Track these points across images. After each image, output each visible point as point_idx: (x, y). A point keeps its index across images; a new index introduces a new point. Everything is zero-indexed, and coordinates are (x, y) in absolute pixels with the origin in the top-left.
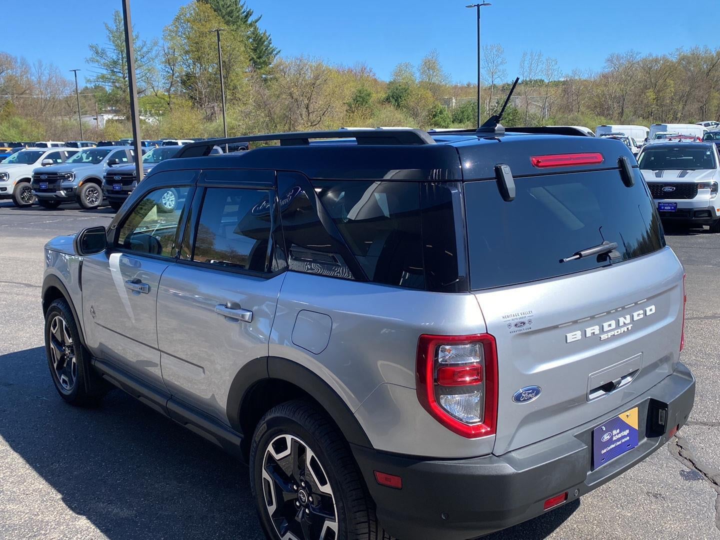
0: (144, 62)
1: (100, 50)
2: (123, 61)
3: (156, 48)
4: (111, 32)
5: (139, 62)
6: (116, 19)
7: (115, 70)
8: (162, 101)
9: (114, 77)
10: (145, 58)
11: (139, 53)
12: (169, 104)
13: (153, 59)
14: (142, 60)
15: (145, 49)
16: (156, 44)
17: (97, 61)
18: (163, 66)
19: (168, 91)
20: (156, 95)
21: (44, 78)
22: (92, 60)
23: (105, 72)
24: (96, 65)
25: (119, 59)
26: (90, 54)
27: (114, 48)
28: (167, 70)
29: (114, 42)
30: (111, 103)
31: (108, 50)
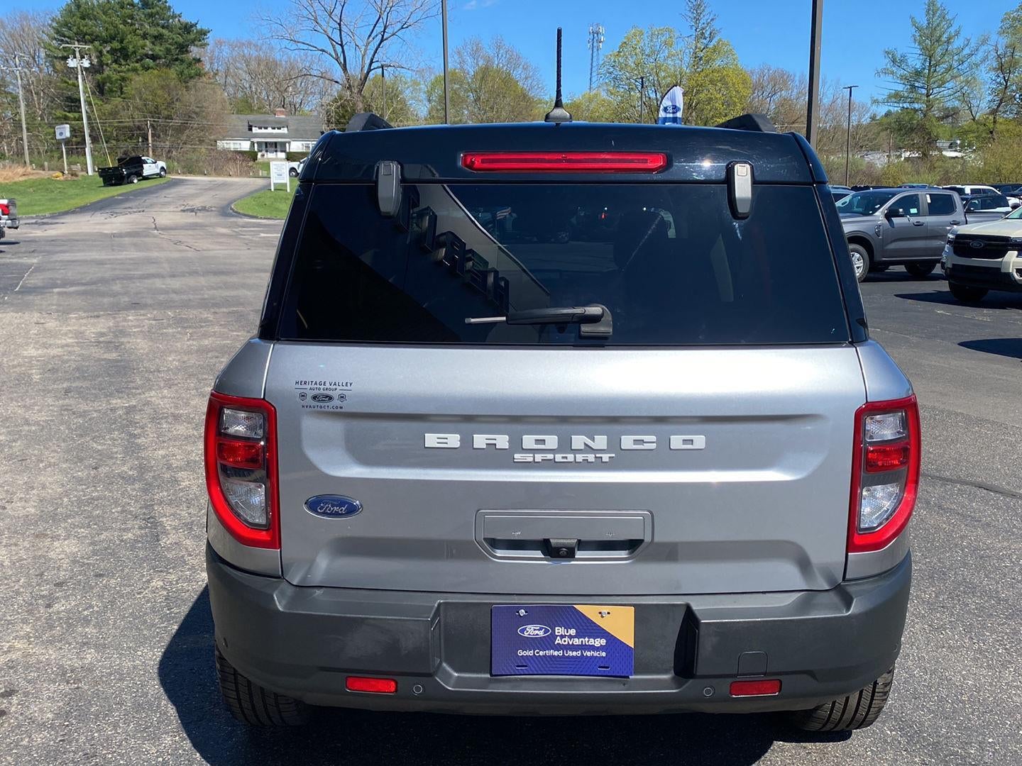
0: (962, 70)
1: (898, 57)
2: (929, 70)
3: (985, 48)
4: (919, 29)
5: (955, 71)
6: (929, 10)
7: (916, 85)
8: (982, 128)
9: (911, 95)
10: (966, 65)
11: (956, 57)
12: (991, 132)
13: (977, 65)
14: (960, 67)
15: (967, 51)
16: (984, 42)
17: (892, 73)
18: (993, 75)
19: (994, 112)
20: (974, 119)
21: (826, 100)
22: (886, 72)
23: (900, 88)
24: (890, 78)
25: (924, 69)
26: (885, 62)
27: (919, 52)
28: (998, 80)
29: (920, 44)
30: (902, 132)
31: (910, 55)
